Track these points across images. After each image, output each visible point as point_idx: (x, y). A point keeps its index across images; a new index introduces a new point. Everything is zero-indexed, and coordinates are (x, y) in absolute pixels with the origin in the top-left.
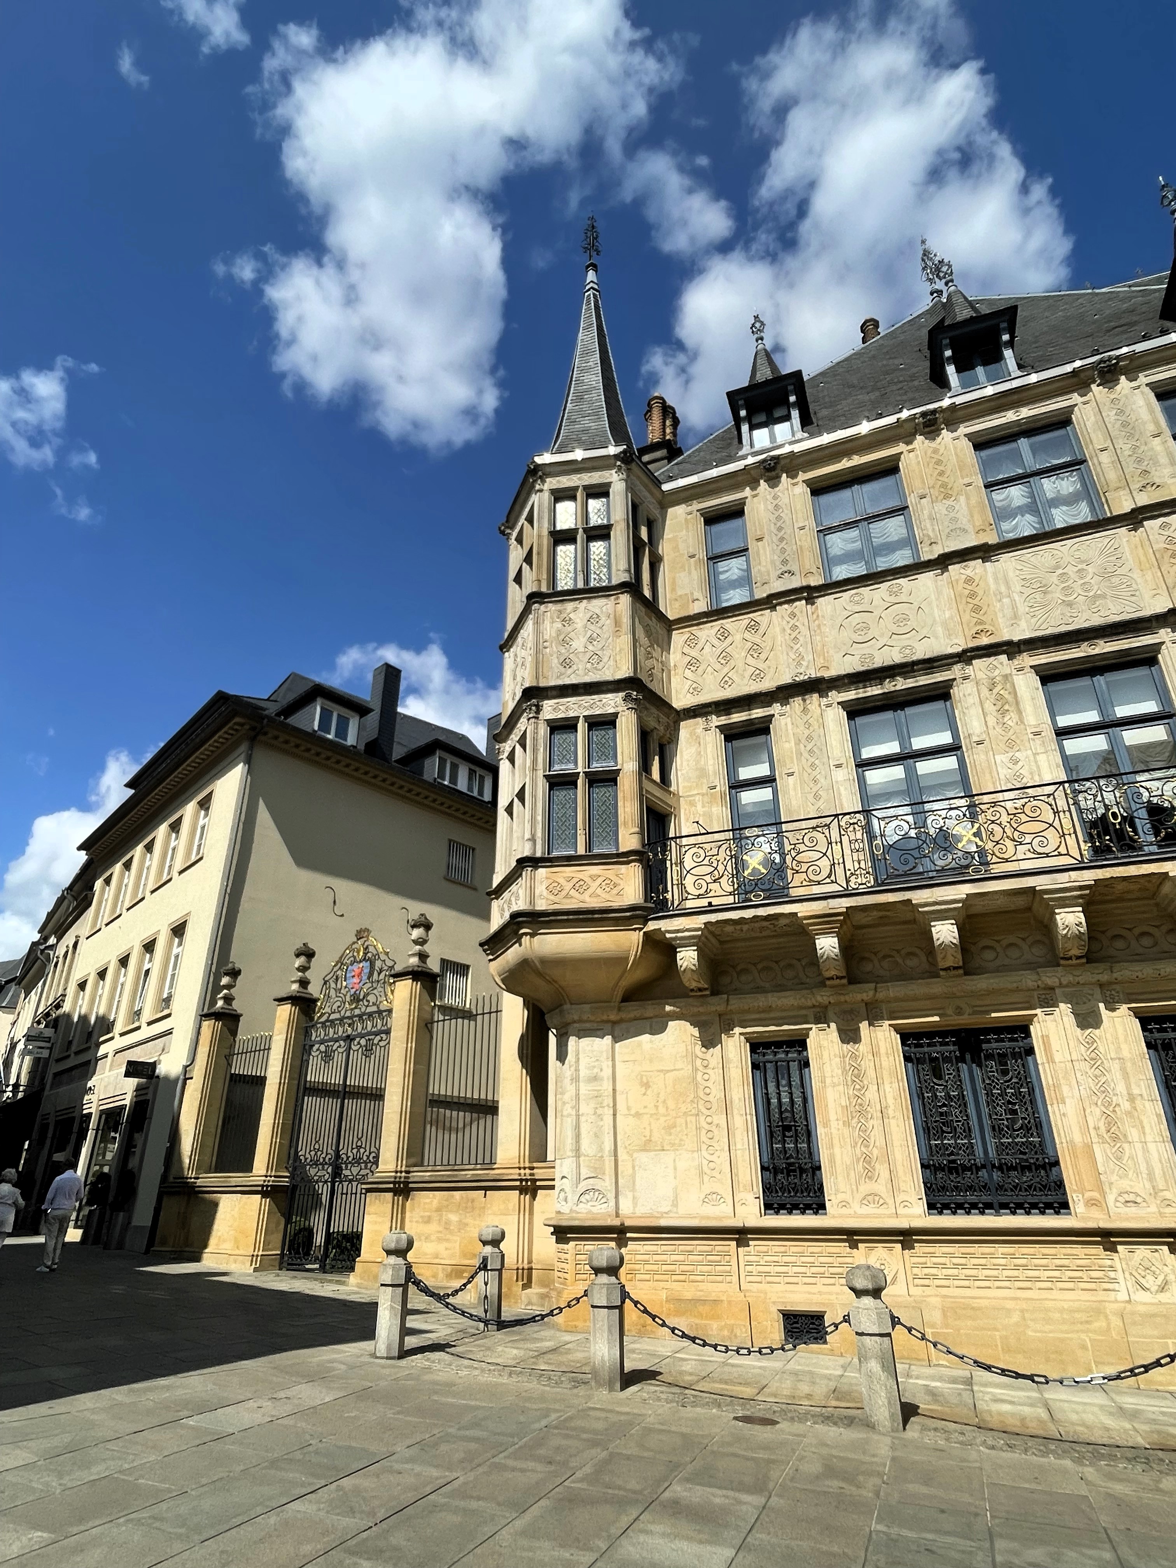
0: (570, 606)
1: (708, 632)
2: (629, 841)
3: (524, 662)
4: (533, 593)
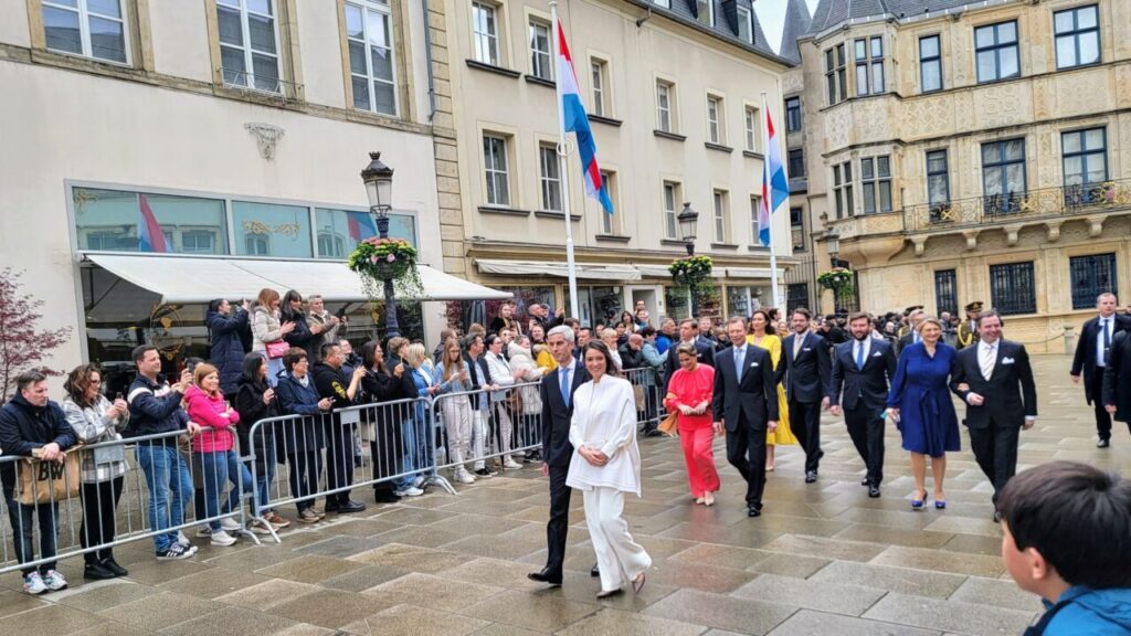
0: (867, 103)
1: (921, 104)
2: (897, 206)
3: (842, 126)
4: (849, 96)
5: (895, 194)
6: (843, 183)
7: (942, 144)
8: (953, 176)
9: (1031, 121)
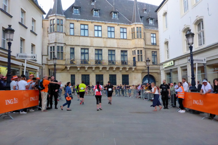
0: (59, 34)
1: (70, 37)
2: (64, 59)
3: (53, 38)
4: (55, 31)
5: (64, 56)
6: (52, 51)
7: (73, 47)
8: (75, 54)
9: (90, 45)
